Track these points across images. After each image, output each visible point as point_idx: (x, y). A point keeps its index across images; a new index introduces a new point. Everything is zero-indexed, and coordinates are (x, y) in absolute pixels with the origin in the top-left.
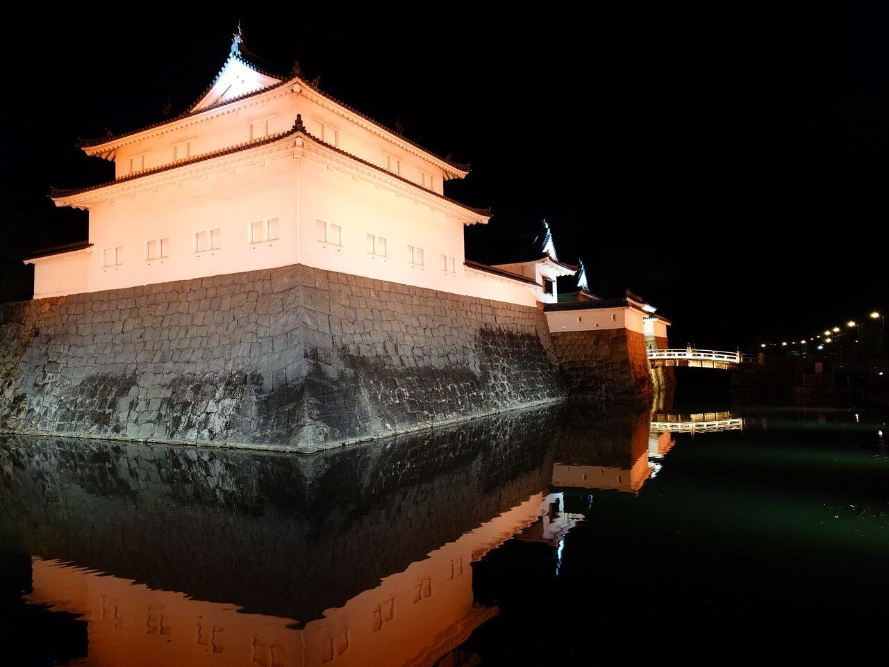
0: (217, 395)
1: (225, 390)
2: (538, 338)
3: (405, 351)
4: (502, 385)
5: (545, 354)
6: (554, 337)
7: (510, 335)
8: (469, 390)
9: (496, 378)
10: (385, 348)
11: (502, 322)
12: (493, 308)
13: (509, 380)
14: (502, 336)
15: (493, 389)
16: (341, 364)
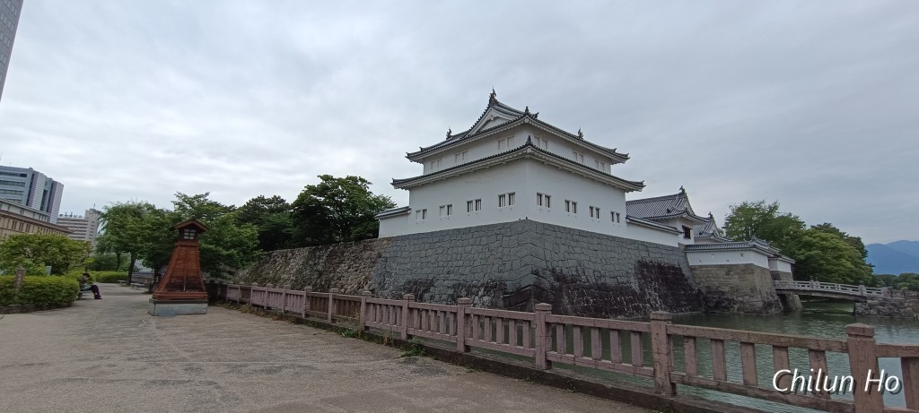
0: (480, 294)
1: (484, 291)
2: (680, 269)
3: (589, 273)
4: (655, 300)
5: (686, 280)
6: (692, 269)
7: (660, 267)
8: (631, 301)
9: (650, 295)
10: (577, 270)
11: (654, 257)
12: (646, 246)
13: (660, 297)
14: (654, 266)
15: (649, 302)
16: (552, 279)
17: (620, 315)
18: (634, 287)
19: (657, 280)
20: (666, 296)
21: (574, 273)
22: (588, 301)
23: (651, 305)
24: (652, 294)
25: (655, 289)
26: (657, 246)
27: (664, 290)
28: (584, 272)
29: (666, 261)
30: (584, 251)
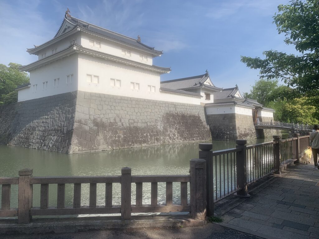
2: (199, 117)
3: (125, 120)
4: (174, 134)
7: (183, 116)
8: (155, 135)
9: (171, 131)
10: (115, 120)
11: (180, 110)
12: (175, 105)
13: (178, 132)
14: (178, 116)
15: (169, 135)
16: (92, 125)
17: (144, 143)
18: (159, 127)
19: (180, 123)
20: (183, 132)
21: (112, 121)
22: (119, 137)
23: (170, 138)
24: (173, 131)
25: (176, 129)
26: (183, 105)
27: (183, 128)
28: (121, 120)
29: (189, 113)
30: (124, 108)
